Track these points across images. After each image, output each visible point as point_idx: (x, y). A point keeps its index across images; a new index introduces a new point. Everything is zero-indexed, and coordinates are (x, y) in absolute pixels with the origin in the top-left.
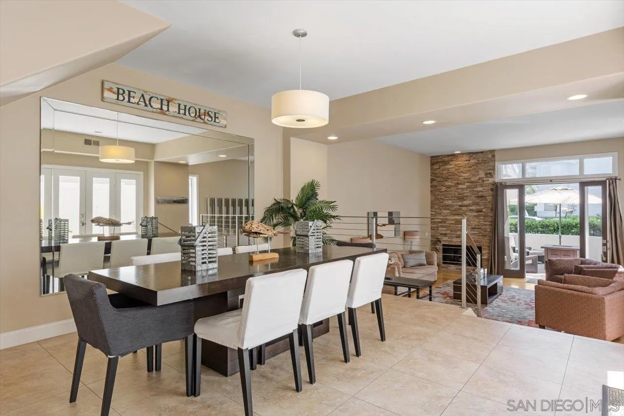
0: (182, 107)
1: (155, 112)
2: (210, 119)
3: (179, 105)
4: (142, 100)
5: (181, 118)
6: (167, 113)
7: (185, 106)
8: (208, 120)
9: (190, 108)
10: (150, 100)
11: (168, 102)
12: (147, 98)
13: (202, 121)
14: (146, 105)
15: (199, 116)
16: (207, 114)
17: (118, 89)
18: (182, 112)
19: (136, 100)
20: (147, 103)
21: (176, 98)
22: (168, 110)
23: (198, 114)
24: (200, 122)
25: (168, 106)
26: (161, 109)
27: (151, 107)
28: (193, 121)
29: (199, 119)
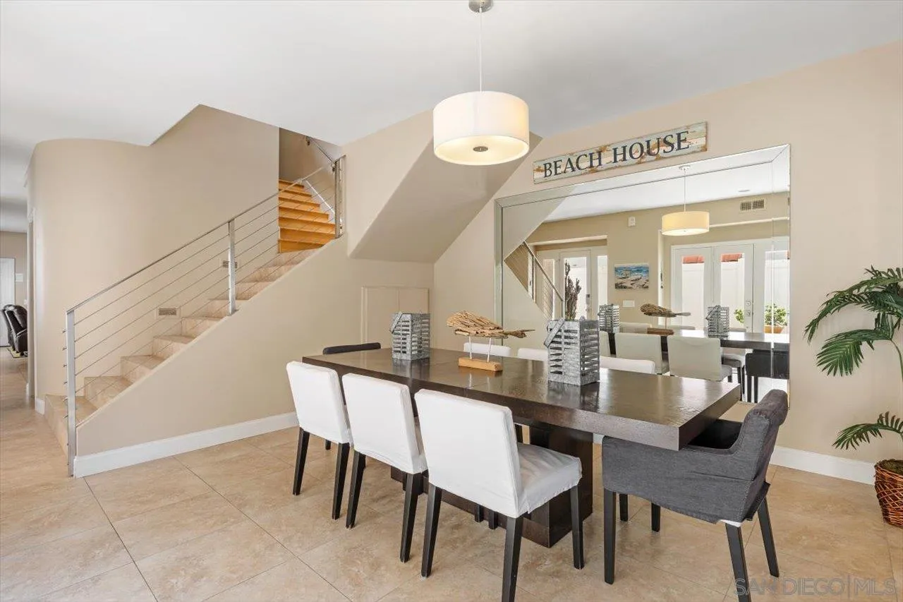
0: (620, 151)
1: (584, 174)
2: (670, 148)
3: (615, 150)
4: (569, 166)
5: (620, 166)
6: (599, 168)
7: (624, 148)
8: (664, 152)
9: (631, 148)
10: (577, 162)
11: (599, 153)
12: (574, 160)
13: (654, 158)
14: (573, 170)
15: (649, 153)
16: (661, 143)
17: (545, 165)
18: (620, 157)
19: (562, 169)
20: (575, 166)
21: (608, 143)
22: (600, 164)
23: (645, 150)
24: (652, 161)
25: (600, 159)
26: (591, 166)
27: (579, 169)
28: (639, 163)
29: (648, 158)
